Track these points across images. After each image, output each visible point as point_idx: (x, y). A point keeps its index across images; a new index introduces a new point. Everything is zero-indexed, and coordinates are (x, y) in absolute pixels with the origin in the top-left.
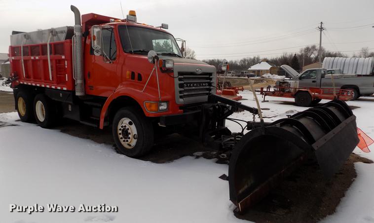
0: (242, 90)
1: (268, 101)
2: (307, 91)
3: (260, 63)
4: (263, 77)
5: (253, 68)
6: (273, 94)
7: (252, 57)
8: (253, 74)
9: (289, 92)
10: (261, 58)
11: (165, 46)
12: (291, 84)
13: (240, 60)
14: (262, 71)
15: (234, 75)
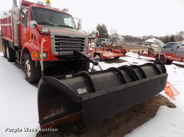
0: (129, 51)
1: (141, 59)
2: (163, 55)
3: (152, 38)
4: (151, 46)
5: (148, 41)
6: (144, 55)
7: (149, 35)
8: (147, 44)
9: (153, 55)
10: (154, 36)
11: (103, 26)
12: (155, 50)
13: (142, 36)
14: (152, 43)
15: (137, 44)
